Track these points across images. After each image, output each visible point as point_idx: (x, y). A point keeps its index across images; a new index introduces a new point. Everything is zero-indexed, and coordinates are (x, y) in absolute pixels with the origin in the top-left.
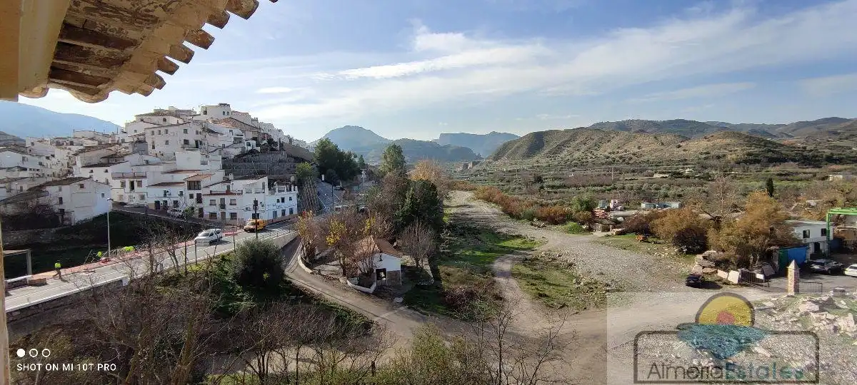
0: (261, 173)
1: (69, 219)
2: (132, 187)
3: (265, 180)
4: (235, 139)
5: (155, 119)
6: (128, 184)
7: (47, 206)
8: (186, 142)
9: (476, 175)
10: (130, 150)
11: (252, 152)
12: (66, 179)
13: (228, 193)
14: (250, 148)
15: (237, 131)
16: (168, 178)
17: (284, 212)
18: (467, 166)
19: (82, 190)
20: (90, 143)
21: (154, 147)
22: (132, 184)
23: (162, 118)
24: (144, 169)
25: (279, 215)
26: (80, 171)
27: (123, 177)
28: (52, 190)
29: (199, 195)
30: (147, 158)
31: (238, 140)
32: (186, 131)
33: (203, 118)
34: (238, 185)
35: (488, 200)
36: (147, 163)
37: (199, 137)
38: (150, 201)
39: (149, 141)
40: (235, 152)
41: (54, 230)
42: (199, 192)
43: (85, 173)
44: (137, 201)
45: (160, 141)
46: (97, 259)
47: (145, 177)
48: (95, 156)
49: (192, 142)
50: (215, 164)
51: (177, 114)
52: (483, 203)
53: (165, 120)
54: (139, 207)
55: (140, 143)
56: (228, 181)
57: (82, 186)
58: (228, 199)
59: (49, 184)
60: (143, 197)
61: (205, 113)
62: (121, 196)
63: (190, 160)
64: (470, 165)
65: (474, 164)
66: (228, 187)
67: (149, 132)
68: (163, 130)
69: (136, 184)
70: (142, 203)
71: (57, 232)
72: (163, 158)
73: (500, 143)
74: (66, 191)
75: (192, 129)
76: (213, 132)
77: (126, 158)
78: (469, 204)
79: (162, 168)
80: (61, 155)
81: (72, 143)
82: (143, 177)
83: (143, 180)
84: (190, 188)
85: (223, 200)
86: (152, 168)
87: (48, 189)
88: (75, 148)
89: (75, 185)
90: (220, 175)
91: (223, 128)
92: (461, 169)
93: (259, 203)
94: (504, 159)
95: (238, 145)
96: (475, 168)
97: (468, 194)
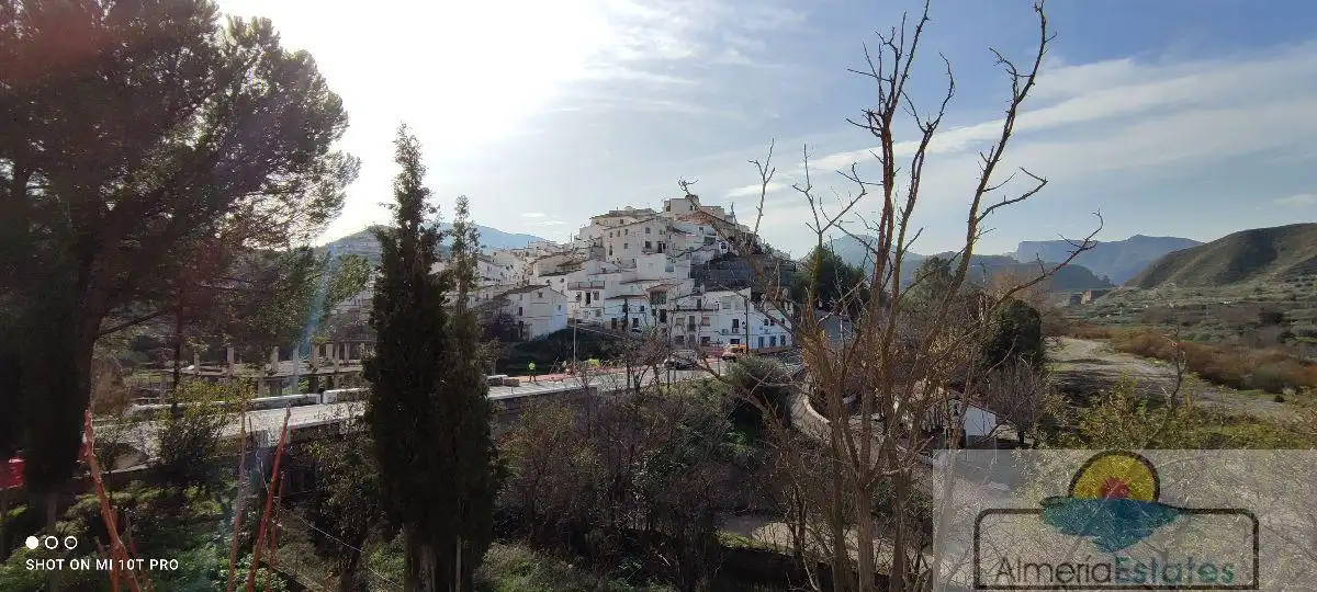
0: (742, 284)
1: (527, 334)
2: (588, 302)
3: (747, 292)
4: (706, 238)
5: (612, 221)
6: (584, 296)
7: (508, 316)
8: (648, 245)
9: (1102, 315)
10: (588, 256)
11: (729, 256)
12: (527, 288)
13: (699, 308)
14: (725, 251)
15: (708, 228)
16: (627, 290)
17: (773, 339)
18: (1077, 299)
19: (541, 300)
20: (544, 253)
21: (611, 253)
22: (588, 295)
23: (619, 219)
24: (602, 277)
25: (767, 341)
26: (535, 280)
27: (579, 288)
28: (514, 298)
29: (663, 312)
30: (604, 265)
31: (709, 241)
32: (648, 231)
33: (667, 215)
34: (711, 298)
35: (1144, 352)
36: (604, 271)
37: (663, 238)
38: (606, 319)
39: (606, 245)
40: (707, 256)
41: (514, 344)
42: (663, 307)
43: (543, 281)
44: (592, 318)
45: (617, 243)
46: (562, 371)
47: (603, 288)
48: (552, 264)
49: (654, 245)
50: (682, 271)
51: (634, 214)
52: (1131, 359)
53: (622, 222)
54: (595, 325)
55: (597, 250)
56: (699, 293)
57: (540, 295)
58: (698, 317)
59: (510, 292)
60: (598, 314)
61: (668, 209)
62: (576, 312)
63: (654, 268)
64: (1086, 298)
65: (1095, 295)
66: (699, 301)
67: (607, 233)
68: (622, 230)
69: (592, 296)
70: (598, 320)
71: (516, 347)
72: (620, 267)
73: (1155, 256)
74: (526, 301)
75: (656, 227)
76: (678, 231)
77: (584, 265)
78: (1098, 358)
79: (619, 277)
80: (518, 266)
81: (527, 254)
82: (600, 287)
83: (601, 292)
84: (652, 302)
85: (692, 318)
86: (610, 277)
87: (511, 297)
88: (530, 259)
89: (535, 293)
90: (689, 285)
91: (692, 226)
92: (1066, 303)
93: (740, 324)
94: (1169, 285)
95: (710, 248)
96: (1099, 301)
97: (1093, 345)
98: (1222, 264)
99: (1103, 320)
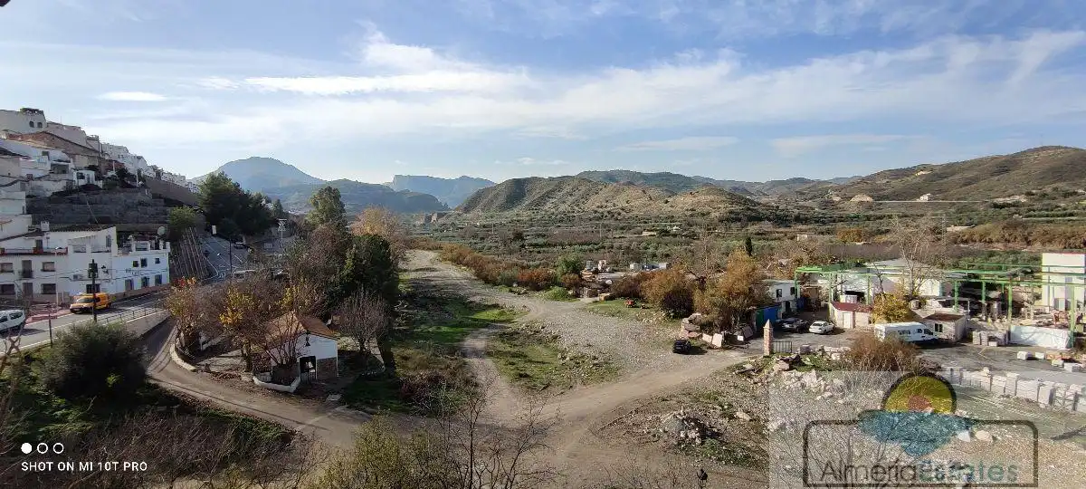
0: (105, 222)
3: (112, 231)
4: (53, 166)
9: (441, 231)
11: (88, 188)
13: (38, 251)
14: (82, 182)
15: (58, 154)
17: (145, 281)
18: (429, 218)
25: (137, 285)
31: (59, 169)
34: (58, 239)
35: (457, 261)
40: (53, 187)
52: (451, 266)
56: (39, 232)
58: (37, 261)
64: (434, 218)
65: (440, 216)
66: (39, 242)
73: (471, 191)
76: (9, 154)
78: (432, 266)
85: (27, 264)
90: (24, 222)
92: (422, 222)
93: (99, 268)
94: (477, 211)
95: (60, 176)
96: (441, 221)
97: (432, 255)
98: (501, 200)
99: (441, 234)
